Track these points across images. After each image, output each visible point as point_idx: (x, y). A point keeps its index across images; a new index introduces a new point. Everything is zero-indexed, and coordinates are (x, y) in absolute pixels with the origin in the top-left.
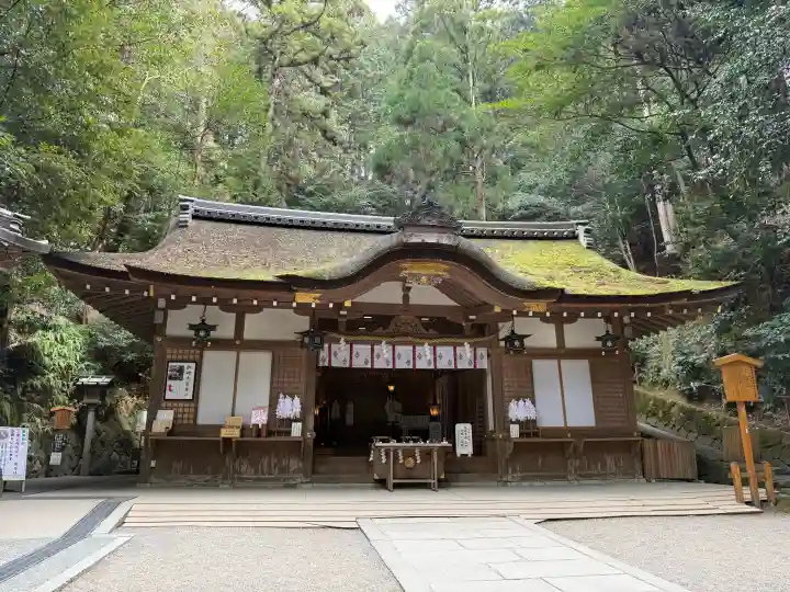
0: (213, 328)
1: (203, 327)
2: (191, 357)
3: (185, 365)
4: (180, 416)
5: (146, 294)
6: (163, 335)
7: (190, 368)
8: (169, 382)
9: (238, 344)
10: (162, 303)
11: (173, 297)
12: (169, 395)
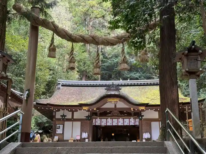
0: (66, 116)
1: (64, 116)
2: (62, 123)
3: (60, 125)
4: (60, 138)
5: (51, 109)
6: (55, 118)
7: (61, 126)
8: (57, 130)
9: (73, 120)
10: (54, 110)
11: (57, 109)
12: (57, 133)
